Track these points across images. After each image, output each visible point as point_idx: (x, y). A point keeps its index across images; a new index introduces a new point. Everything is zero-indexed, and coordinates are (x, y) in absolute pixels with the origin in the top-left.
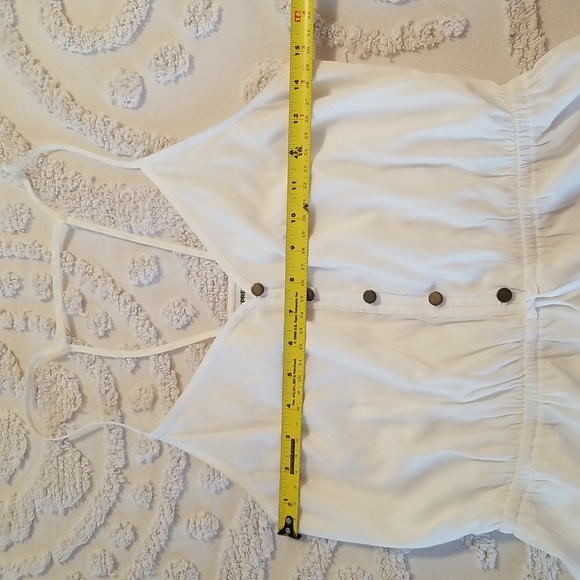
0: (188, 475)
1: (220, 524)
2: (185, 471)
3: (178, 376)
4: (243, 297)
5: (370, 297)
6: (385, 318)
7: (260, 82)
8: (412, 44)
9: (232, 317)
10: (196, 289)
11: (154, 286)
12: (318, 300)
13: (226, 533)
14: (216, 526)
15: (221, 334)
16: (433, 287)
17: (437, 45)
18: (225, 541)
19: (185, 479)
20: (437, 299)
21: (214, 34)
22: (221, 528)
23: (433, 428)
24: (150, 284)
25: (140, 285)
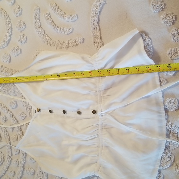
0: (26, 158)
1: (34, 171)
2: (25, 157)
3: (22, 132)
4: (35, 112)
5: (64, 112)
6: (69, 117)
7: (36, 56)
8: (71, 45)
9: (33, 117)
10: (25, 110)
11: (16, 109)
12: (53, 113)
13: (36, 173)
14: (33, 171)
15: (31, 121)
16: (78, 109)
17: (77, 45)
18: (36, 175)
19: (25, 159)
20: (79, 113)
21: (26, 43)
22: (35, 172)
23: (80, 147)
24: (15, 108)
25: (13, 109)
